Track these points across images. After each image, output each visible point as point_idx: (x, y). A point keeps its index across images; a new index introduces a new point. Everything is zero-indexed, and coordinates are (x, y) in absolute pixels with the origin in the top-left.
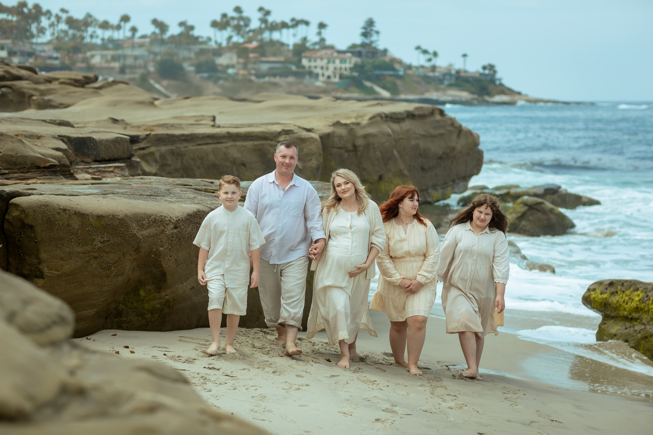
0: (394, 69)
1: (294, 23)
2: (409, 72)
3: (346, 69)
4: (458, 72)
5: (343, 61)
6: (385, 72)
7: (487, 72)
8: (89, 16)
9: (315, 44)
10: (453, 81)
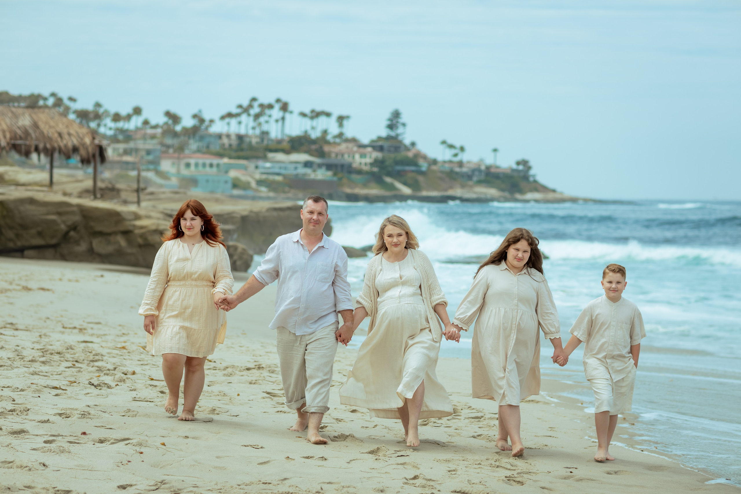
0: (416, 164)
1: (314, 114)
2: (434, 168)
3: (366, 164)
4: (488, 168)
5: (363, 156)
6: (408, 168)
7: (521, 167)
8: (98, 105)
9: (335, 137)
10: (483, 177)
